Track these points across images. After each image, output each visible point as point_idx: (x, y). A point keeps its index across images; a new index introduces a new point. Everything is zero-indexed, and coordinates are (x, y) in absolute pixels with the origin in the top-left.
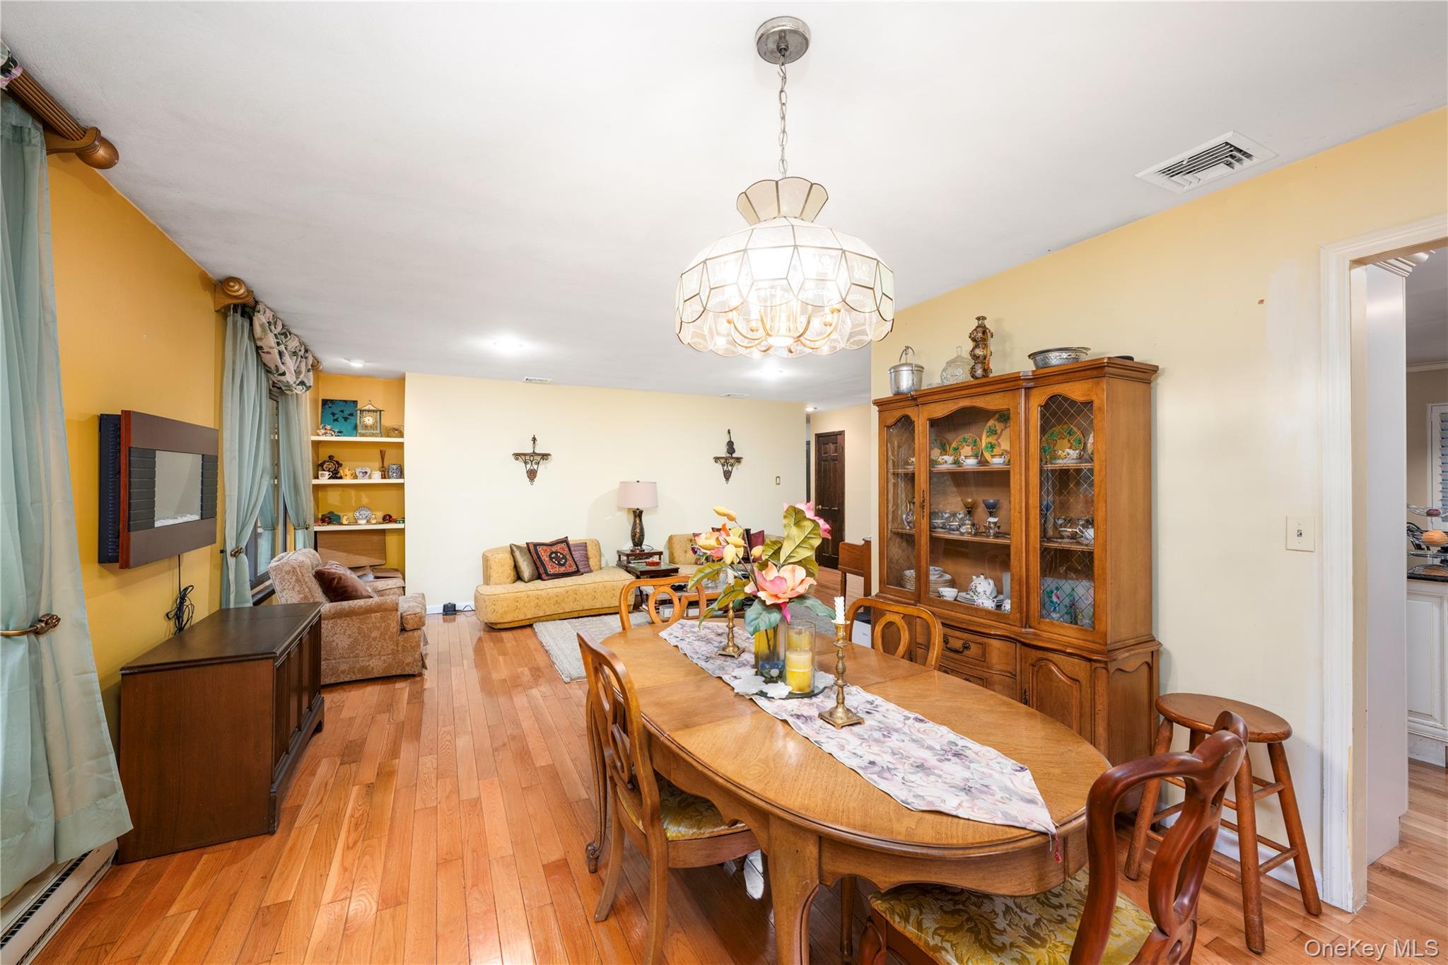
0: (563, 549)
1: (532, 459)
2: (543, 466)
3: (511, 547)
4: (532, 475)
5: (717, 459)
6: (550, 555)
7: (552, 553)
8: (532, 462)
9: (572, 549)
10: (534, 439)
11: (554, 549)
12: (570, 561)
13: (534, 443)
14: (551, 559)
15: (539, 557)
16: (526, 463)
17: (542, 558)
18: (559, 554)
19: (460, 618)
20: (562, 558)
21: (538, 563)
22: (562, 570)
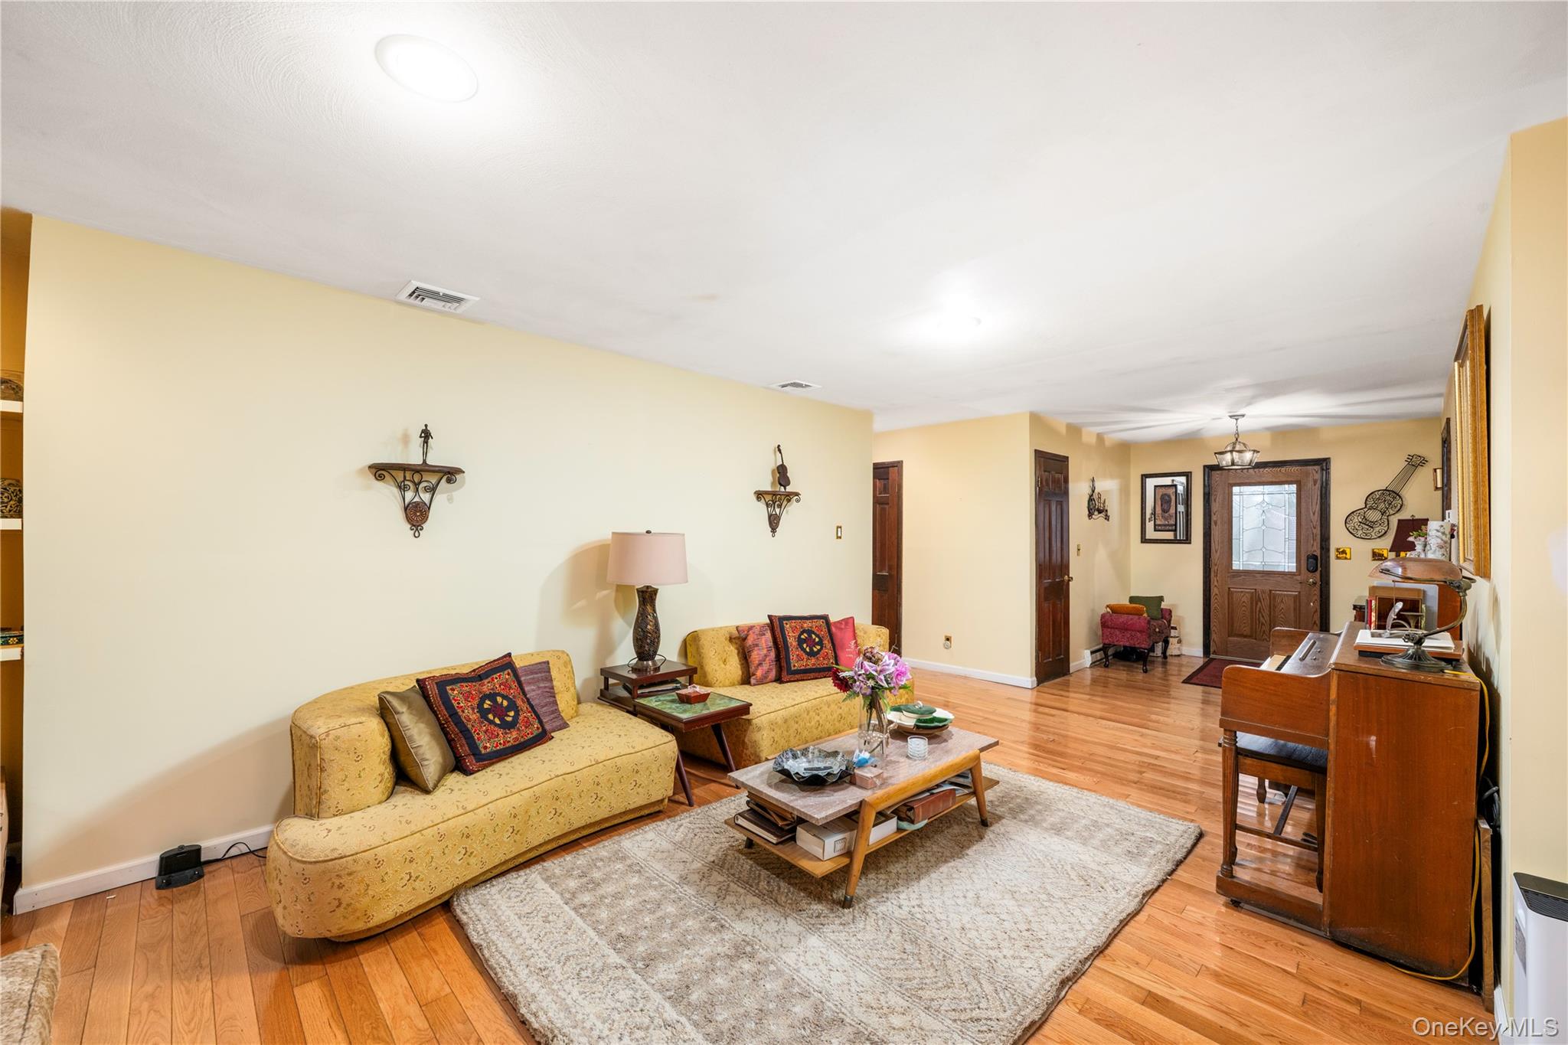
0: (505, 684)
1: (417, 478)
2: (445, 496)
3: (381, 699)
4: (416, 515)
5: (759, 495)
6: (480, 705)
7: (482, 700)
8: (417, 485)
9: (522, 679)
10: (426, 435)
11: (487, 687)
12: (526, 714)
13: (426, 442)
14: (484, 713)
15: (454, 714)
16: (402, 488)
17: (463, 716)
18: (499, 699)
19: (215, 883)
20: (509, 708)
21: (452, 728)
22: (512, 737)
